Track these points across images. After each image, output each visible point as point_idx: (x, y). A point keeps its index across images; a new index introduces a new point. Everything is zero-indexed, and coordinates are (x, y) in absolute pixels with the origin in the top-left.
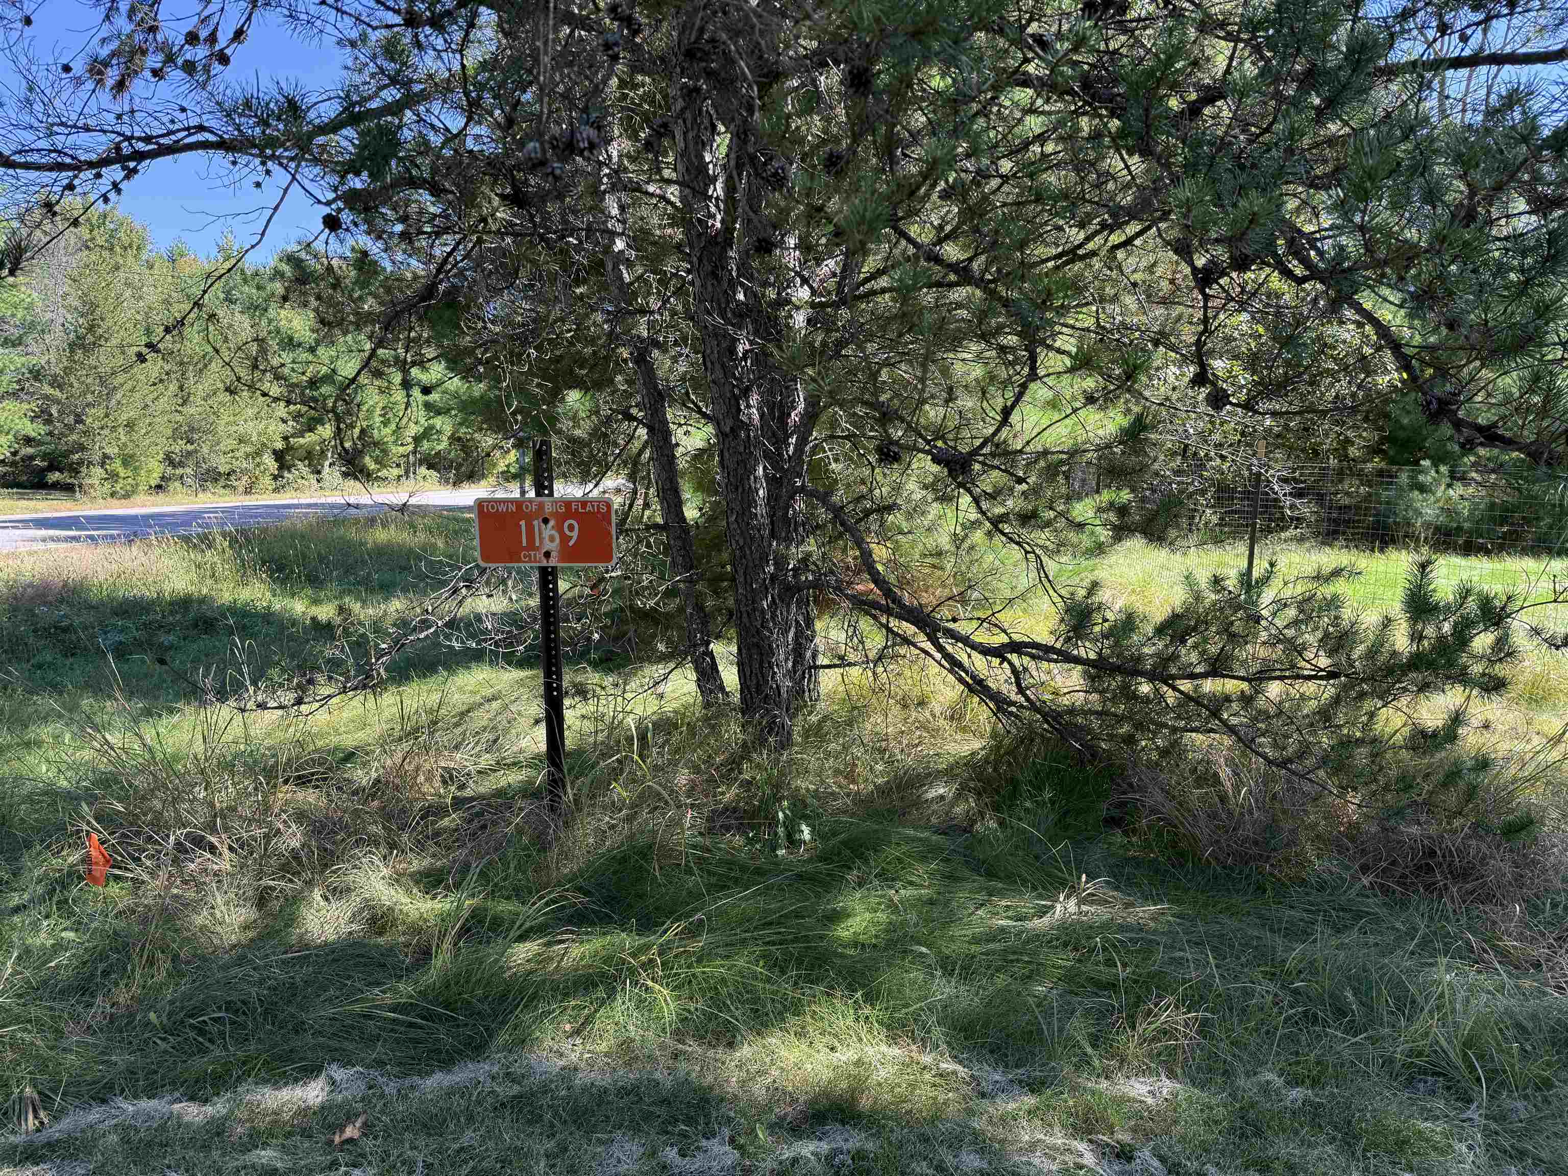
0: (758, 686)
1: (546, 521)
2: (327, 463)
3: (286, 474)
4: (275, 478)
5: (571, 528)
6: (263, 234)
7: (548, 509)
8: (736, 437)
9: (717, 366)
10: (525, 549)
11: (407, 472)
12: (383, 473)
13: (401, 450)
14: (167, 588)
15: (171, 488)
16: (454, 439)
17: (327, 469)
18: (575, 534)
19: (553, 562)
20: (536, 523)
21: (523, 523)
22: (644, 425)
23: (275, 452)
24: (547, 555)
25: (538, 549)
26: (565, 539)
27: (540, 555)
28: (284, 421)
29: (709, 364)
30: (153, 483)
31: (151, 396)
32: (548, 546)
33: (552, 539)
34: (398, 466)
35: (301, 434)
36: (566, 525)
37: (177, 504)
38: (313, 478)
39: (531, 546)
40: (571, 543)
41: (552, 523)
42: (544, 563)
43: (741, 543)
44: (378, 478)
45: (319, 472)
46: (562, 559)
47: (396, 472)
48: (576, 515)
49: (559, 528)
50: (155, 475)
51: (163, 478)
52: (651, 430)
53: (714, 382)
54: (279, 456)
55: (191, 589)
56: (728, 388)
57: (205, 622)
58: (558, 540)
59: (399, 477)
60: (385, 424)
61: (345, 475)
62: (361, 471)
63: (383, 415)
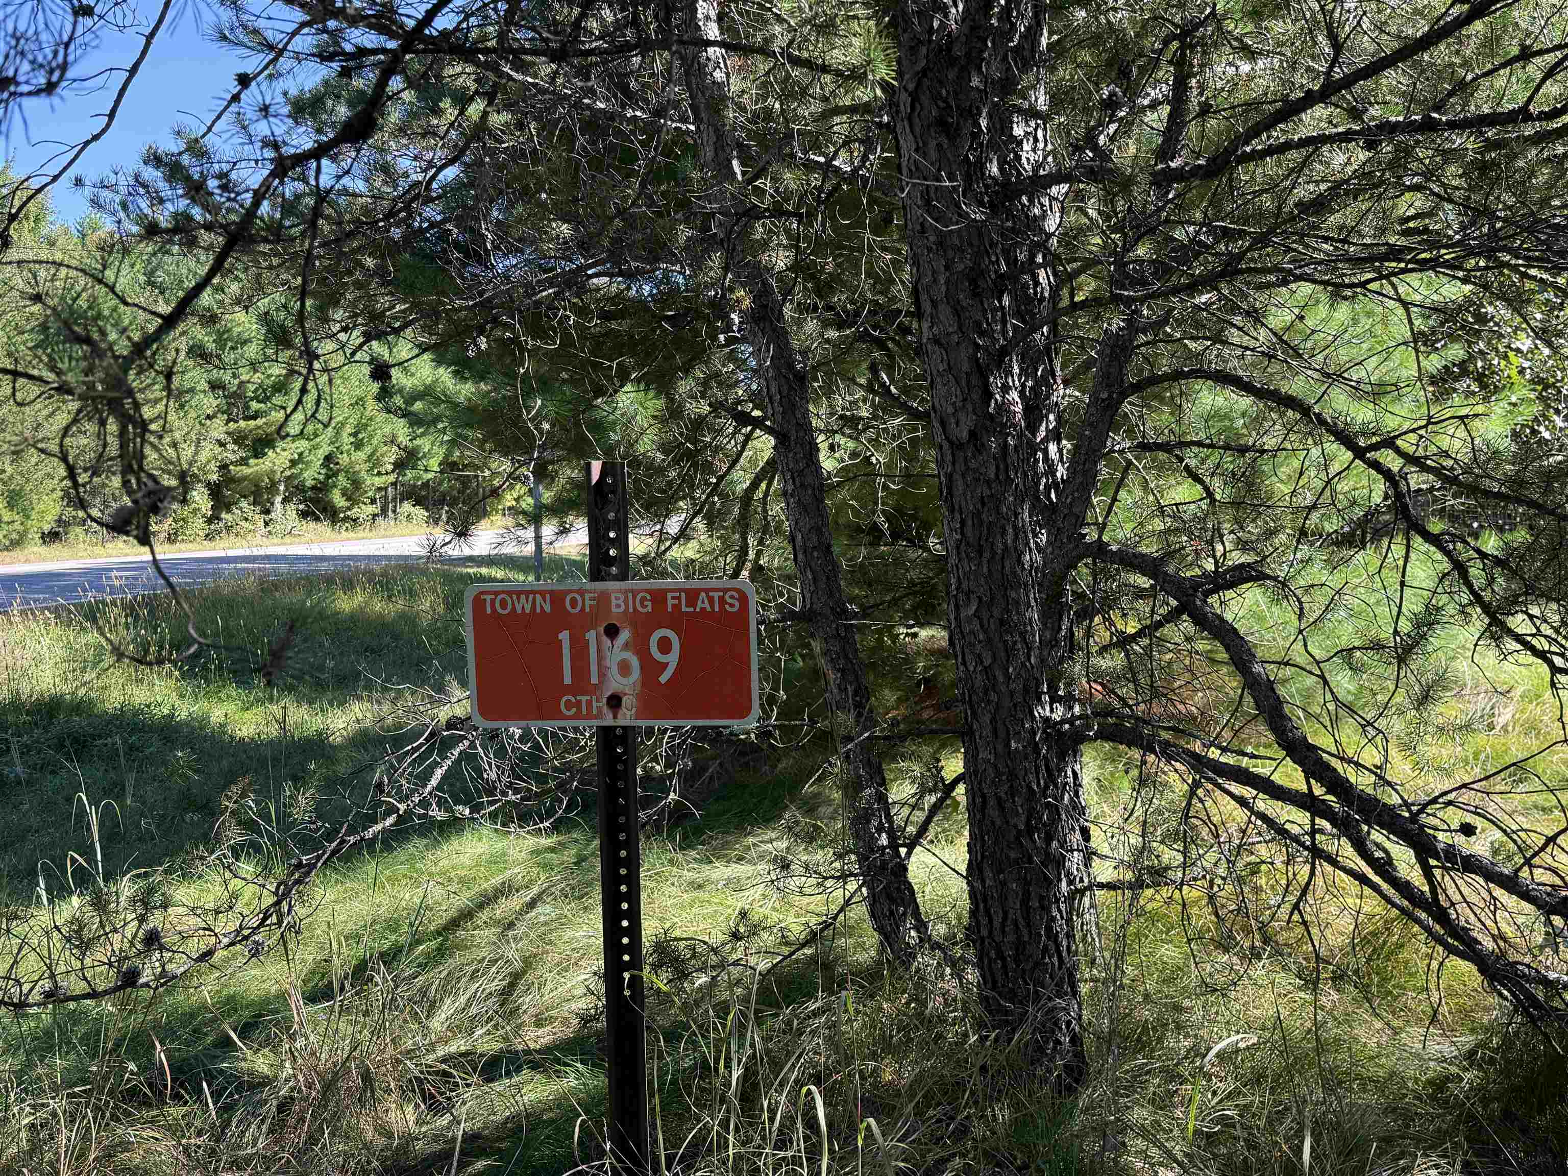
0: (1020, 946)
1: (612, 632)
2: (279, 499)
3: (223, 515)
4: (210, 521)
5: (664, 646)
6: (112, 115)
7: (618, 606)
8: (980, 448)
9: (945, 311)
10: (570, 690)
11: (384, 511)
12: (354, 512)
13: (379, 481)
14: (25, 689)
15: (71, 536)
16: (448, 465)
17: (278, 506)
18: (672, 659)
19: (626, 718)
20: (591, 636)
21: (564, 636)
22: (769, 431)
23: (209, 485)
24: (615, 702)
25: (595, 690)
26: (650, 668)
27: (600, 703)
28: (222, 444)
29: (927, 307)
30: (47, 528)
31: (45, 412)
32: (616, 683)
33: (624, 668)
34: (373, 501)
35: (243, 462)
36: (654, 639)
37: (72, 557)
38: (260, 519)
39: (581, 683)
40: (664, 678)
41: (624, 635)
42: (608, 721)
43: (987, 662)
44: (346, 519)
45: (267, 512)
46: (647, 708)
47: (371, 509)
48: (675, 621)
49: (640, 647)
50: (49, 518)
51: (59, 521)
52: (782, 439)
53: (936, 341)
54: (215, 491)
55: (66, 689)
56: (964, 354)
57: (76, 740)
58: (636, 674)
59: (375, 516)
60: (358, 446)
61: (304, 515)
62: (324, 510)
63: (355, 435)
